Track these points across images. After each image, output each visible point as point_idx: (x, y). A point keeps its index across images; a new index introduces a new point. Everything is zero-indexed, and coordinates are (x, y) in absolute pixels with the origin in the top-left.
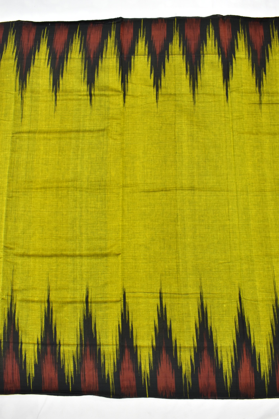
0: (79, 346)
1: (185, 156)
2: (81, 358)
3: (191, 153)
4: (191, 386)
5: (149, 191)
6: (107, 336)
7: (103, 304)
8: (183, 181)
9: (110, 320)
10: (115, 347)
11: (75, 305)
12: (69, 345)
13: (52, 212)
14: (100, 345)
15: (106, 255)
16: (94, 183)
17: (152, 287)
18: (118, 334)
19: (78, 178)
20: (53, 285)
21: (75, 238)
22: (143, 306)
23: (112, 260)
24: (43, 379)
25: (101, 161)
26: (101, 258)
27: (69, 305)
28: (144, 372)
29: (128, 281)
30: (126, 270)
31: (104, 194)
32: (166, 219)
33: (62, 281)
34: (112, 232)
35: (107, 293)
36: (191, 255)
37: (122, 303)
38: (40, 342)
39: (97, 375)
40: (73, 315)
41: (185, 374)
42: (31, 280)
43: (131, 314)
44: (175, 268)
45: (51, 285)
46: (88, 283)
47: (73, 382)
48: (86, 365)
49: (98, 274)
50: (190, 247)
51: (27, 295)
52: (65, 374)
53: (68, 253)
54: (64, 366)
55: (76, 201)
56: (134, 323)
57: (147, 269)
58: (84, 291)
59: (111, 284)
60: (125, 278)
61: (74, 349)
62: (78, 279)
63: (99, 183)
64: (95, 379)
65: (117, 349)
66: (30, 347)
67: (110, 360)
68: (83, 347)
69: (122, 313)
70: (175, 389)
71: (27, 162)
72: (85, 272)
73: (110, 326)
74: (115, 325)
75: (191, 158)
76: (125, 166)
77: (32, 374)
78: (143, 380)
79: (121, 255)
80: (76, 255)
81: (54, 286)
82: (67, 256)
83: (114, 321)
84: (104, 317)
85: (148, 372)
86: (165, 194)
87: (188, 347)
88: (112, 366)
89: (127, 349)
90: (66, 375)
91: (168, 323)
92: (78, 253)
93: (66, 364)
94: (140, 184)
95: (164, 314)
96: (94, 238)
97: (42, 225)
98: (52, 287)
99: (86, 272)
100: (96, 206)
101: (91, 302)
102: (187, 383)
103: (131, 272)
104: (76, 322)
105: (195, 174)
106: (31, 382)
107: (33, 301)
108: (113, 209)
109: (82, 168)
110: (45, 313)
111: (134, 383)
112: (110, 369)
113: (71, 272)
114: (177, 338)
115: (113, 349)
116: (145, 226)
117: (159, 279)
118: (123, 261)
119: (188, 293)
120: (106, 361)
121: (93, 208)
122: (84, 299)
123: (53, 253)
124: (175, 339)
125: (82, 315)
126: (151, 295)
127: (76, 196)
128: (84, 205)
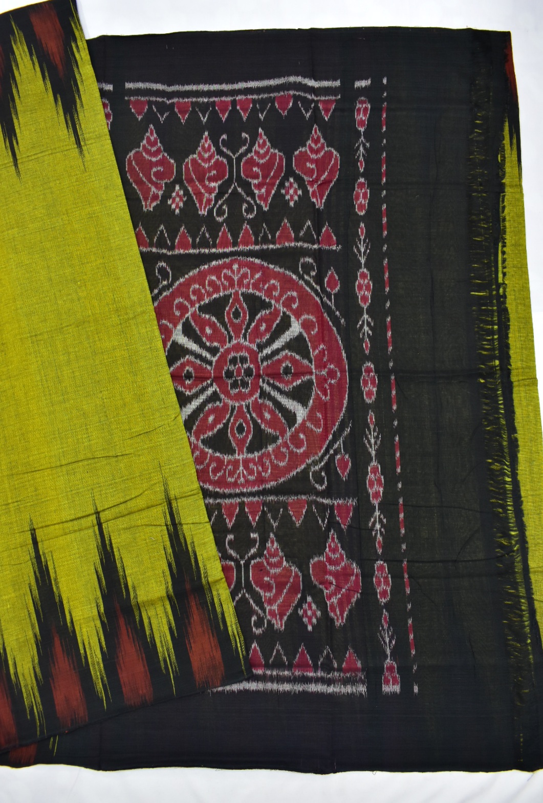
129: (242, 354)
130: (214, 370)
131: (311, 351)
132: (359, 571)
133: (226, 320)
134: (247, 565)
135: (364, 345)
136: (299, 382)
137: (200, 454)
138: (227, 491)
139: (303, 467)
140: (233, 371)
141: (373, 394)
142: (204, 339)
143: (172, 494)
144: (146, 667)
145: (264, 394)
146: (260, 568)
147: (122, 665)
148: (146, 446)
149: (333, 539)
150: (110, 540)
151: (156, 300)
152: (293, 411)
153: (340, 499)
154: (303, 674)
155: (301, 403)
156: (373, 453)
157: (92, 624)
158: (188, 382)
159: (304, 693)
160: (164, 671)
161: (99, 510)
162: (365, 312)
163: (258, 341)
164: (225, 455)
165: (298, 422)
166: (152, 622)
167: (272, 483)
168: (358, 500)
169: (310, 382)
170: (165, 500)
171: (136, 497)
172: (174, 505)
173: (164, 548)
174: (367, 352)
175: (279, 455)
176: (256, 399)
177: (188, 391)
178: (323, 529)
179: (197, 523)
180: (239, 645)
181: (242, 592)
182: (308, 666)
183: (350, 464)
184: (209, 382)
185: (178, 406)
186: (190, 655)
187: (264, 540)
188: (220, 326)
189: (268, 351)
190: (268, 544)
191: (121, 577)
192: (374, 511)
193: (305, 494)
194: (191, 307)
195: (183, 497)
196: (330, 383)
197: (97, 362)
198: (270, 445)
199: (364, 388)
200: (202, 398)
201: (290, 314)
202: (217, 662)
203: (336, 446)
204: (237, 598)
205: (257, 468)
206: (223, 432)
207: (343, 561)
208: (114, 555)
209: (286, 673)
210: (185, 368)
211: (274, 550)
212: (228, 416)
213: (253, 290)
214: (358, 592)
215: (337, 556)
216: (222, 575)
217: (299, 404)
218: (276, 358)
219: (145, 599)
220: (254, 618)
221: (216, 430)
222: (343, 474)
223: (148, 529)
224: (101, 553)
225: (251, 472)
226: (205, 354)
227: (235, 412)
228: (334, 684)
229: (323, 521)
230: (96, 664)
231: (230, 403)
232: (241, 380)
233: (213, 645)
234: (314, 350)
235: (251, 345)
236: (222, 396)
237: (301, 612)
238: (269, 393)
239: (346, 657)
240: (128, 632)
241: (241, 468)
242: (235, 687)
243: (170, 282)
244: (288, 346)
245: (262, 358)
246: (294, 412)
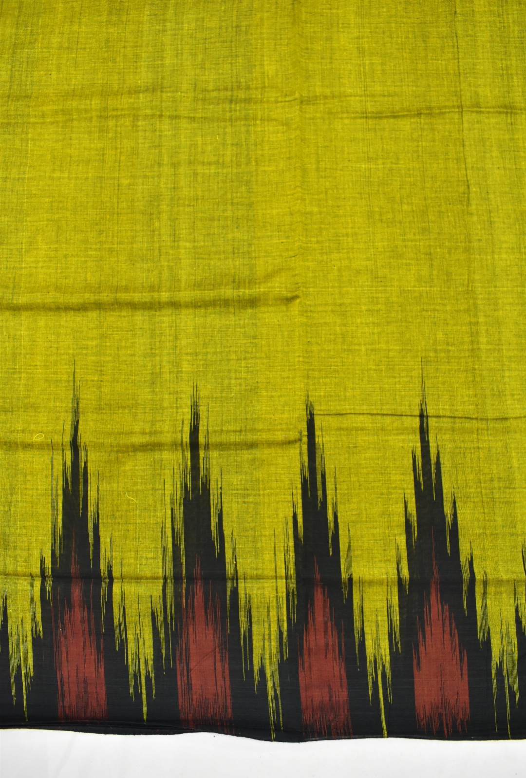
0: (169, 581)
1: (480, 22)
2: (176, 618)
3: (499, 15)
4: (517, 700)
5: (378, 116)
6: (256, 549)
7: (245, 452)
8: (480, 90)
9: (266, 500)
10: (282, 583)
11: (157, 455)
12: (138, 579)
13: (87, 178)
14: (235, 578)
15: (253, 302)
16: (215, 94)
17: (395, 399)
18: (292, 544)
19: (165, 81)
20: (88, 397)
21: (156, 253)
22: (368, 455)
23: (270, 316)
24: (59, 683)
25: (235, 34)
26: (237, 311)
27: (140, 455)
28: (372, 659)
29: (321, 381)
30: (315, 348)
31: (244, 125)
32: (433, 195)
33: (118, 382)
34: (269, 234)
35: (255, 416)
36: (511, 300)
37: (305, 447)
38: (49, 572)
39: (227, 672)
40: (151, 486)
41: (501, 663)
42: (22, 382)
43: (333, 480)
44: (467, 339)
45: (81, 396)
46: (196, 388)
47: (154, 691)
48: (192, 638)
49: (229, 360)
50: (510, 277)
51: (8, 425)
52: (127, 666)
53: (137, 297)
54: (124, 643)
55: (160, 146)
56: (340, 508)
57: (379, 343)
58: (183, 414)
59: (267, 391)
60: (313, 370)
61: (156, 590)
62: (167, 376)
63: (229, 93)
64: (220, 682)
65: (291, 591)
66: (20, 587)
67: (266, 624)
68: (182, 584)
69: (304, 477)
70: (468, 711)
71: (14, 45)
72: (187, 354)
73: (267, 520)
74: (281, 515)
75: (499, 29)
76: (307, 49)
77: (26, 666)
78: (370, 686)
79: (298, 301)
80: (159, 303)
81: (91, 400)
82: (133, 306)
83: (277, 502)
84: (249, 492)
85: (387, 659)
86: (426, 127)
87: (508, 581)
88: (273, 643)
89: (319, 590)
90: (131, 670)
91: (448, 510)
92: (165, 296)
93: (131, 637)
94: (351, 96)
95: (434, 482)
96: (216, 253)
97: (56, 216)
98: (84, 402)
99: (191, 354)
100: (221, 161)
101: (207, 447)
102: (507, 691)
103: (332, 353)
104: (159, 507)
105: (514, 72)
106: (24, 692)
107: (28, 446)
108: (274, 168)
109: (177, 56)
110: (66, 480)
111: (343, 695)
112: (267, 652)
113: (145, 356)
114: (476, 553)
115: (277, 590)
116: (370, 214)
117: (415, 373)
118: (305, 320)
119: (507, 416)
120: (255, 628)
121: (210, 164)
122: (186, 438)
123: (89, 297)
124: (469, 557)
125: (178, 486)
126: (393, 422)
127: (161, 131)
128: (183, 157)
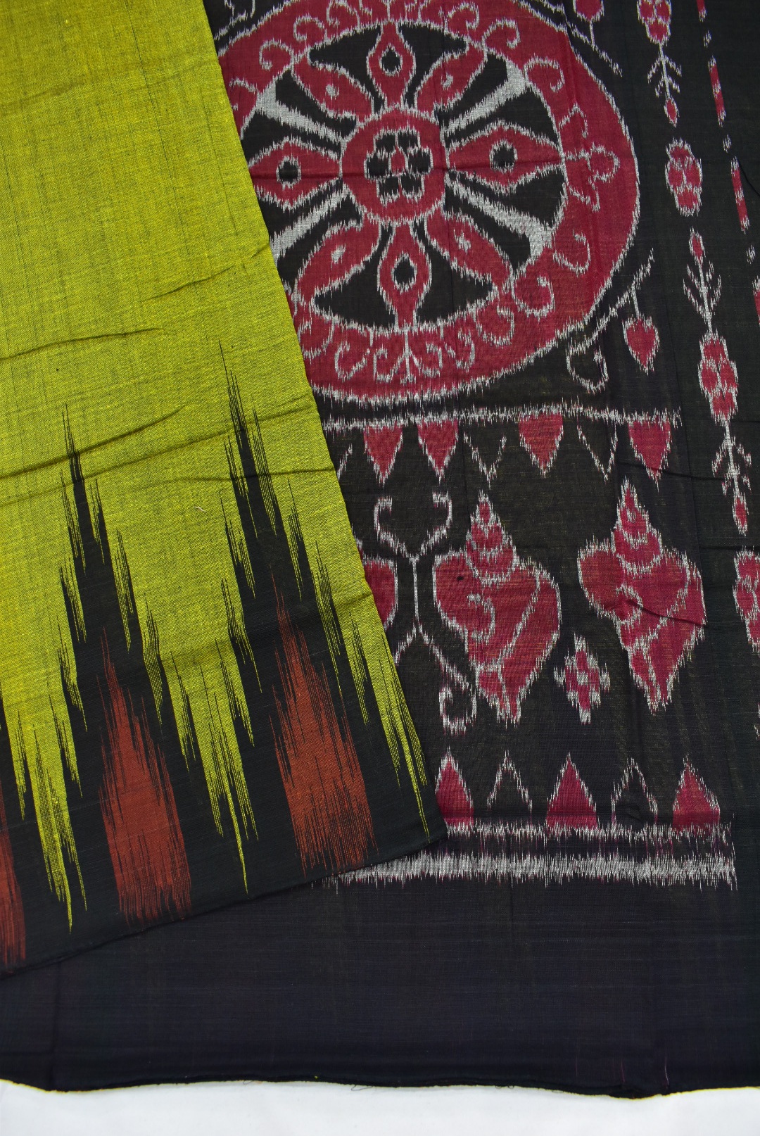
129: (404, 131)
130: (343, 159)
131: (553, 120)
132: (697, 574)
133: (369, 72)
134: (425, 566)
135: (666, 109)
136: (531, 176)
137: (312, 326)
138: (375, 401)
139: (550, 345)
140: (386, 160)
141: (696, 200)
142: (323, 106)
143: (248, 411)
144: (176, 816)
145: (454, 202)
146: (455, 573)
147: (117, 814)
148: (191, 312)
149: (630, 501)
150: (101, 516)
151: (223, 46)
152: (520, 232)
153: (640, 413)
154: (573, 831)
155: (537, 216)
156: (708, 316)
157: (48, 712)
158: (286, 185)
159: (579, 881)
160: (221, 831)
161: (78, 447)
162: (661, 51)
163: (437, 106)
164: (371, 326)
165: (532, 254)
166: (192, 706)
167: (480, 380)
168: (682, 414)
169: (556, 178)
170: (231, 424)
171: (164, 419)
172: (252, 433)
173: (227, 529)
174: (674, 122)
175: (491, 321)
176: (438, 211)
177: (287, 201)
178: (606, 476)
179: (305, 471)
180: (408, 758)
181: (414, 631)
182: (588, 811)
183: (657, 338)
184: (333, 182)
185: (264, 230)
186: (286, 786)
187: (464, 511)
188: (355, 83)
189: (460, 123)
190: (475, 517)
191: (122, 601)
192: (721, 439)
193: (557, 401)
194: (296, 52)
195: (274, 417)
196: (599, 182)
197: (94, 155)
198: (472, 303)
199: (674, 188)
200: (318, 214)
201: (504, 58)
202: (355, 805)
203: (622, 302)
204: (402, 647)
205: (444, 351)
206: (364, 281)
207: (657, 553)
208: (107, 550)
209: (530, 830)
210: (281, 158)
211: (491, 532)
212: (374, 249)
213: (424, 20)
214: (698, 625)
215: (643, 540)
216: (366, 587)
217: (534, 219)
218: (479, 134)
219: (177, 649)
220: (445, 694)
221: (347, 277)
222: (643, 359)
223: (188, 489)
224: (78, 544)
225: (431, 361)
226: (323, 131)
227: (392, 240)
228: (653, 856)
229: (604, 461)
230: (51, 811)
231: (380, 222)
232: (403, 178)
233: (343, 760)
234: (559, 118)
235: (423, 115)
236: (362, 210)
237: (560, 678)
238: (466, 200)
239: (679, 788)
240: (133, 733)
241: (407, 351)
242: (401, 871)
243: (251, 15)
244: (504, 112)
245: (448, 136)
246: (524, 235)
